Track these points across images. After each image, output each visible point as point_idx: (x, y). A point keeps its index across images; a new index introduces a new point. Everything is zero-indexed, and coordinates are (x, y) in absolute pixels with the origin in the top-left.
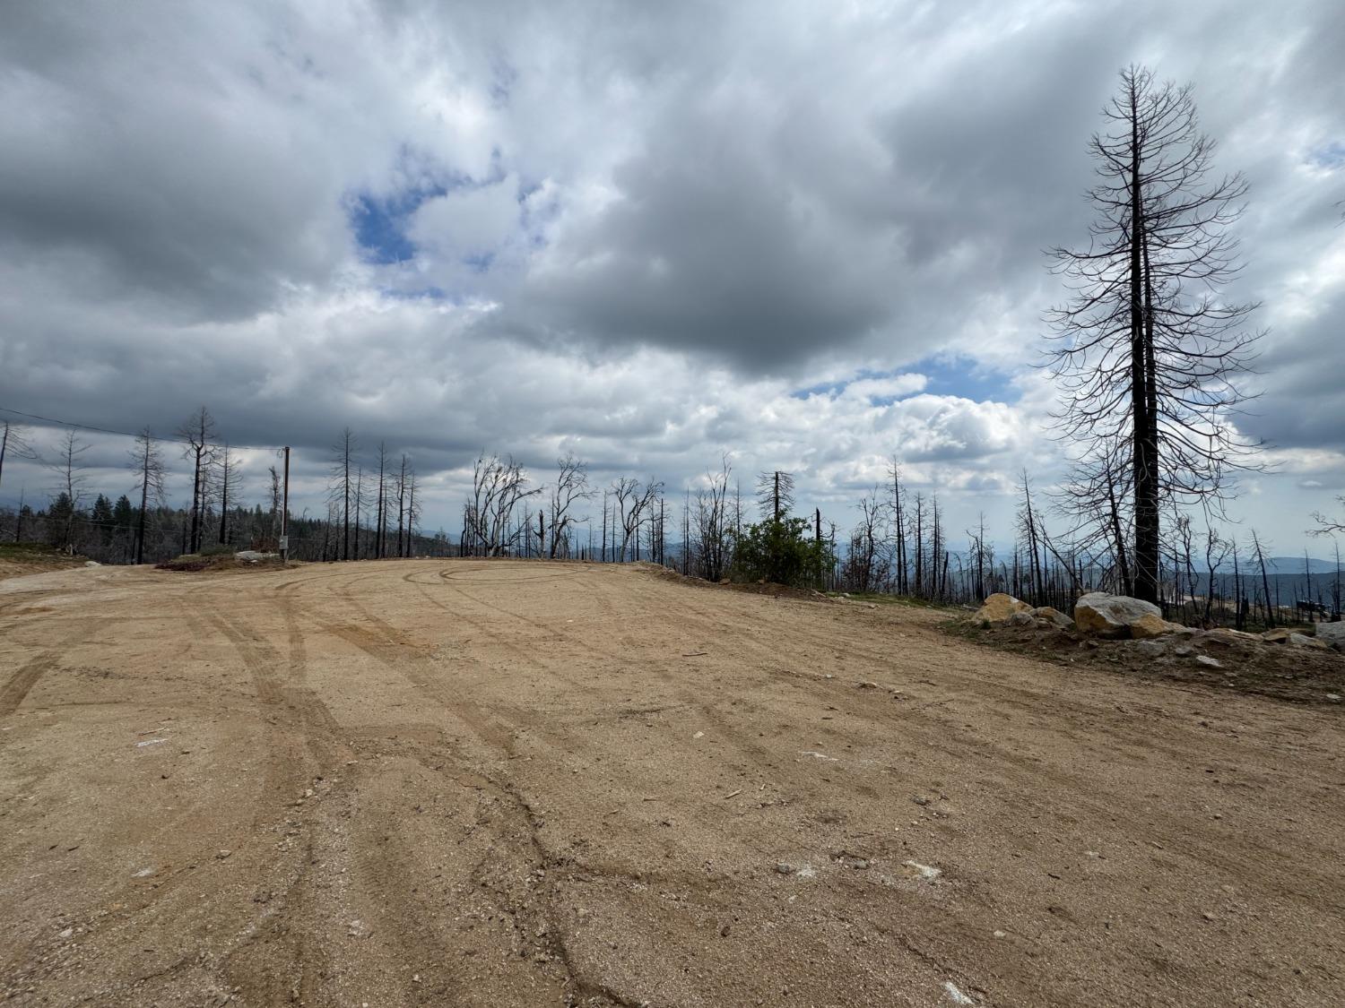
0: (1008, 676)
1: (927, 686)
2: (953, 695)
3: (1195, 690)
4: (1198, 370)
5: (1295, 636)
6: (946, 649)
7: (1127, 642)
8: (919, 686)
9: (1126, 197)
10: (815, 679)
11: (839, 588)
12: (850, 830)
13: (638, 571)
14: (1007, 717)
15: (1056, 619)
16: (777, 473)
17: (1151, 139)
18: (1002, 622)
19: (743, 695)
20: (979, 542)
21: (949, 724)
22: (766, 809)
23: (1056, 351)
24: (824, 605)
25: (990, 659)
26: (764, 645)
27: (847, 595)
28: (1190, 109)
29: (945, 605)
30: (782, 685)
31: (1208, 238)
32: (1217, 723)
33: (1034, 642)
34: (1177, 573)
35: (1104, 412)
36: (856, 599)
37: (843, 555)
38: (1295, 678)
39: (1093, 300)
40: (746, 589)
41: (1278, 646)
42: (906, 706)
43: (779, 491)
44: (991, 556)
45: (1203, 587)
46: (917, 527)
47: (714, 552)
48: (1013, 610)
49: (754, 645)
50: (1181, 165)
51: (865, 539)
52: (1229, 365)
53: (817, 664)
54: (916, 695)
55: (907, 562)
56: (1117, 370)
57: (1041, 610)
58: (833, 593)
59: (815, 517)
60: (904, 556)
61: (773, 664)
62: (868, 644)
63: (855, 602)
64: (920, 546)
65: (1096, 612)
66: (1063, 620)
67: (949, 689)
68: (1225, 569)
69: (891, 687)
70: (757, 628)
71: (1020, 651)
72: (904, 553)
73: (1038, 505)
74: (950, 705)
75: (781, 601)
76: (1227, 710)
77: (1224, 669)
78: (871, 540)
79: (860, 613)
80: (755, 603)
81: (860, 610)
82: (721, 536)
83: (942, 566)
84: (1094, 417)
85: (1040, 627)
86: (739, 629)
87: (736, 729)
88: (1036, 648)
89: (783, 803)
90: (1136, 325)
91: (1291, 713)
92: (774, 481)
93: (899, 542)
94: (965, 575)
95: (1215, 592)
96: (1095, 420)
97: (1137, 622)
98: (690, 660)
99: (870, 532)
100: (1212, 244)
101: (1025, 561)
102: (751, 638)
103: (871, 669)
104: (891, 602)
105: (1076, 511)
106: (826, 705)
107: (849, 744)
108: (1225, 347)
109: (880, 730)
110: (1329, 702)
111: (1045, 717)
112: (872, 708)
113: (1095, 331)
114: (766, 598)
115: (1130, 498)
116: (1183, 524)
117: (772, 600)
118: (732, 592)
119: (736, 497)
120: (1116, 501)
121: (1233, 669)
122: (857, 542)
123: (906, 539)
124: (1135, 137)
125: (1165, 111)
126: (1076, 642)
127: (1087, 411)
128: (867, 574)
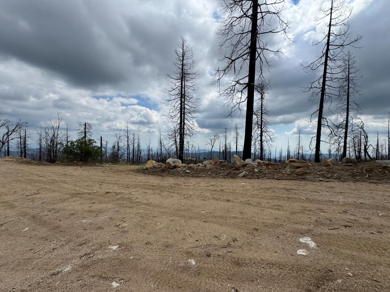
0: (149, 182)
1: (127, 188)
2: (134, 190)
3: (185, 178)
4: (191, 110)
5: (200, 164)
6: (135, 177)
7: (175, 169)
8: (125, 189)
9: (181, 67)
10: (89, 194)
11: (107, 161)
12: (90, 244)
13: (6, 161)
14: (146, 193)
15: (162, 165)
16: (85, 123)
17: (186, 56)
18: (150, 167)
19: (55, 206)
20: (149, 147)
21: (131, 199)
22: (55, 250)
23: (166, 100)
24: (100, 168)
25: (146, 178)
26: (71, 185)
27: (110, 164)
28: (192, 53)
29: (139, 164)
30: (75, 199)
31: (193, 82)
32: (187, 184)
33: (157, 172)
34: (187, 153)
35: (175, 116)
36: (113, 165)
37: (109, 151)
38: (200, 173)
39: (174, 89)
40: (68, 165)
41: (198, 167)
42: (120, 196)
43: (86, 130)
44: (152, 150)
45: (190, 156)
46: (133, 143)
47: (53, 152)
48: (154, 164)
49: (66, 186)
50: (190, 64)
51: (116, 147)
52: (195, 110)
53: (91, 188)
54: (123, 192)
55: (130, 152)
56: (178, 107)
57: (159, 163)
58: (105, 163)
59: (100, 139)
60: (129, 151)
61: (73, 192)
62: (112, 179)
63: (112, 166)
64: (134, 148)
65: (170, 163)
66: (164, 165)
67: (133, 188)
68: (194, 152)
69: (116, 191)
70: (69, 179)
71: (154, 175)
72: (129, 150)
73: (162, 137)
74: (132, 193)
75: (83, 168)
76: (189, 181)
77: (190, 173)
78: (118, 146)
79: (112, 169)
80: (70, 170)
81: (113, 168)
82: (56, 145)
83: (140, 153)
84: (173, 117)
85: (159, 168)
86: (61, 180)
87: (48, 221)
88: (157, 173)
89: (63, 245)
90: (181, 97)
91: (198, 180)
92: (84, 126)
93: (128, 147)
94: (145, 156)
95: (192, 156)
96: (173, 118)
97: (177, 164)
98: (29, 197)
99: (118, 144)
100: (194, 84)
101: (159, 151)
102: (65, 183)
103: (111, 187)
104: (124, 165)
105: (169, 139)
106: (92, 202)
107: (97, 214)
108: (195, 106)
109: (109, 206)
110: (204, 176)
111: (155, 191)
112: (108, 199)
113: (174, 97)
114: (76, 167)
115: (179, 137)
116: (188, 142)
117: (79, 168)
118: (60, 166)
119: (66, 131)
120: (176, 137)
121: (192, 172)
122: (114, 147)
123: (130, 146)
124: (183, 54)
125: (188, 51)
126: (166, 170)
127: (172, 115)
128: (117, 157)
